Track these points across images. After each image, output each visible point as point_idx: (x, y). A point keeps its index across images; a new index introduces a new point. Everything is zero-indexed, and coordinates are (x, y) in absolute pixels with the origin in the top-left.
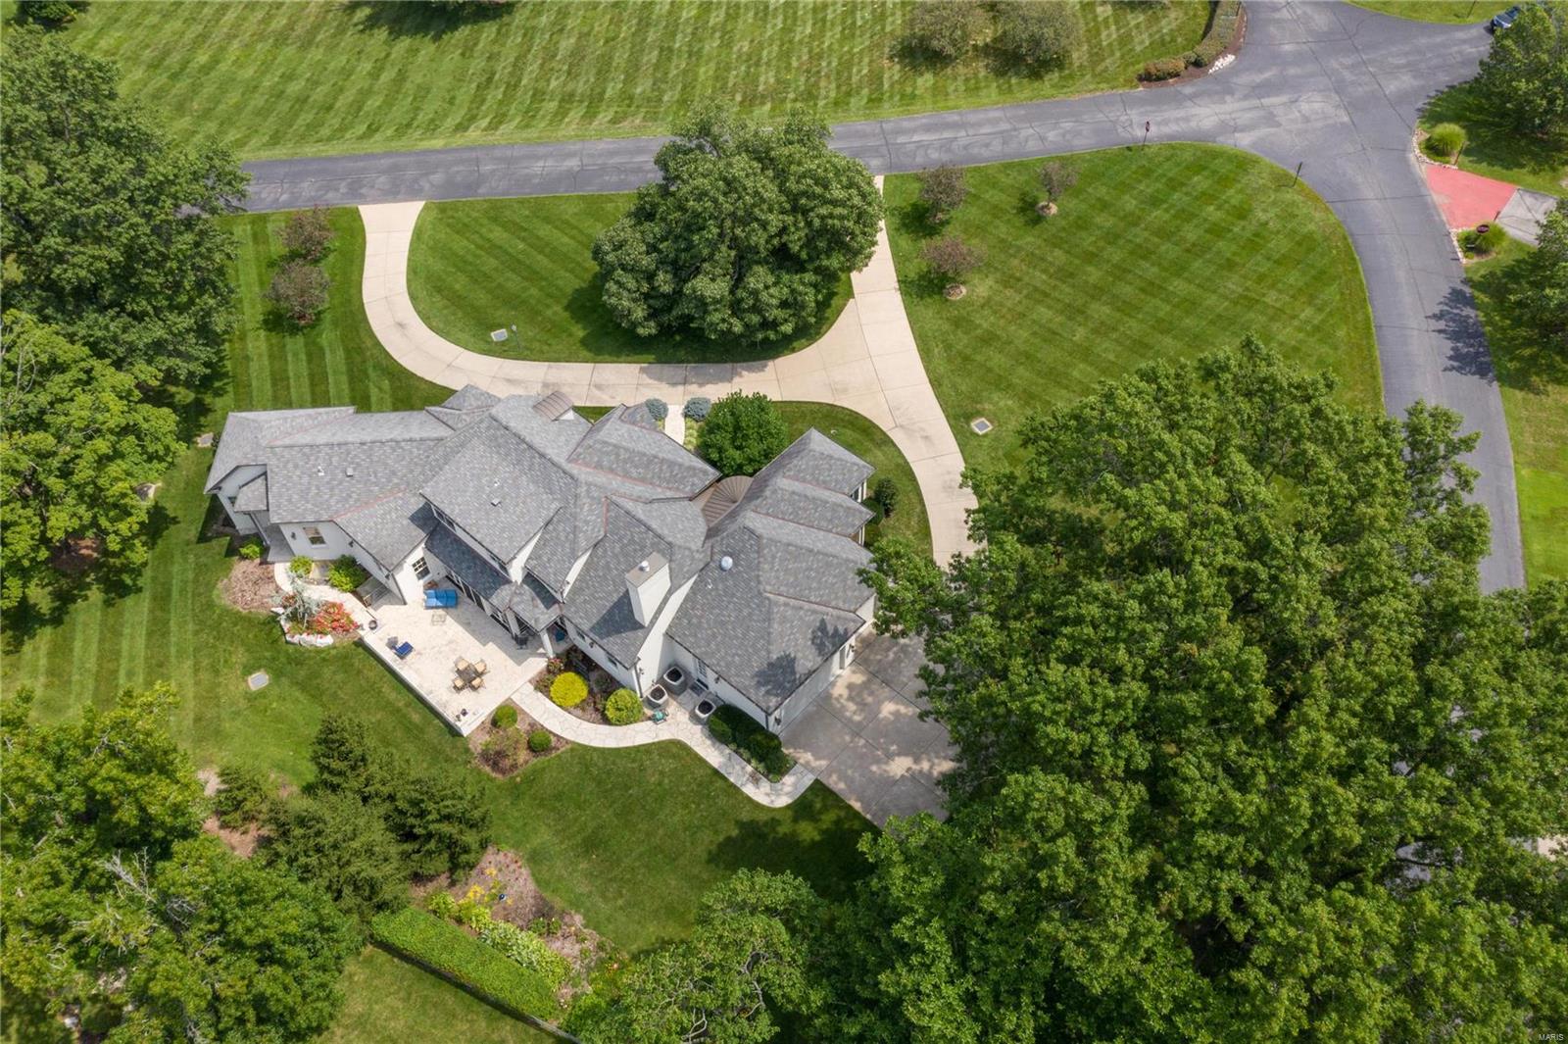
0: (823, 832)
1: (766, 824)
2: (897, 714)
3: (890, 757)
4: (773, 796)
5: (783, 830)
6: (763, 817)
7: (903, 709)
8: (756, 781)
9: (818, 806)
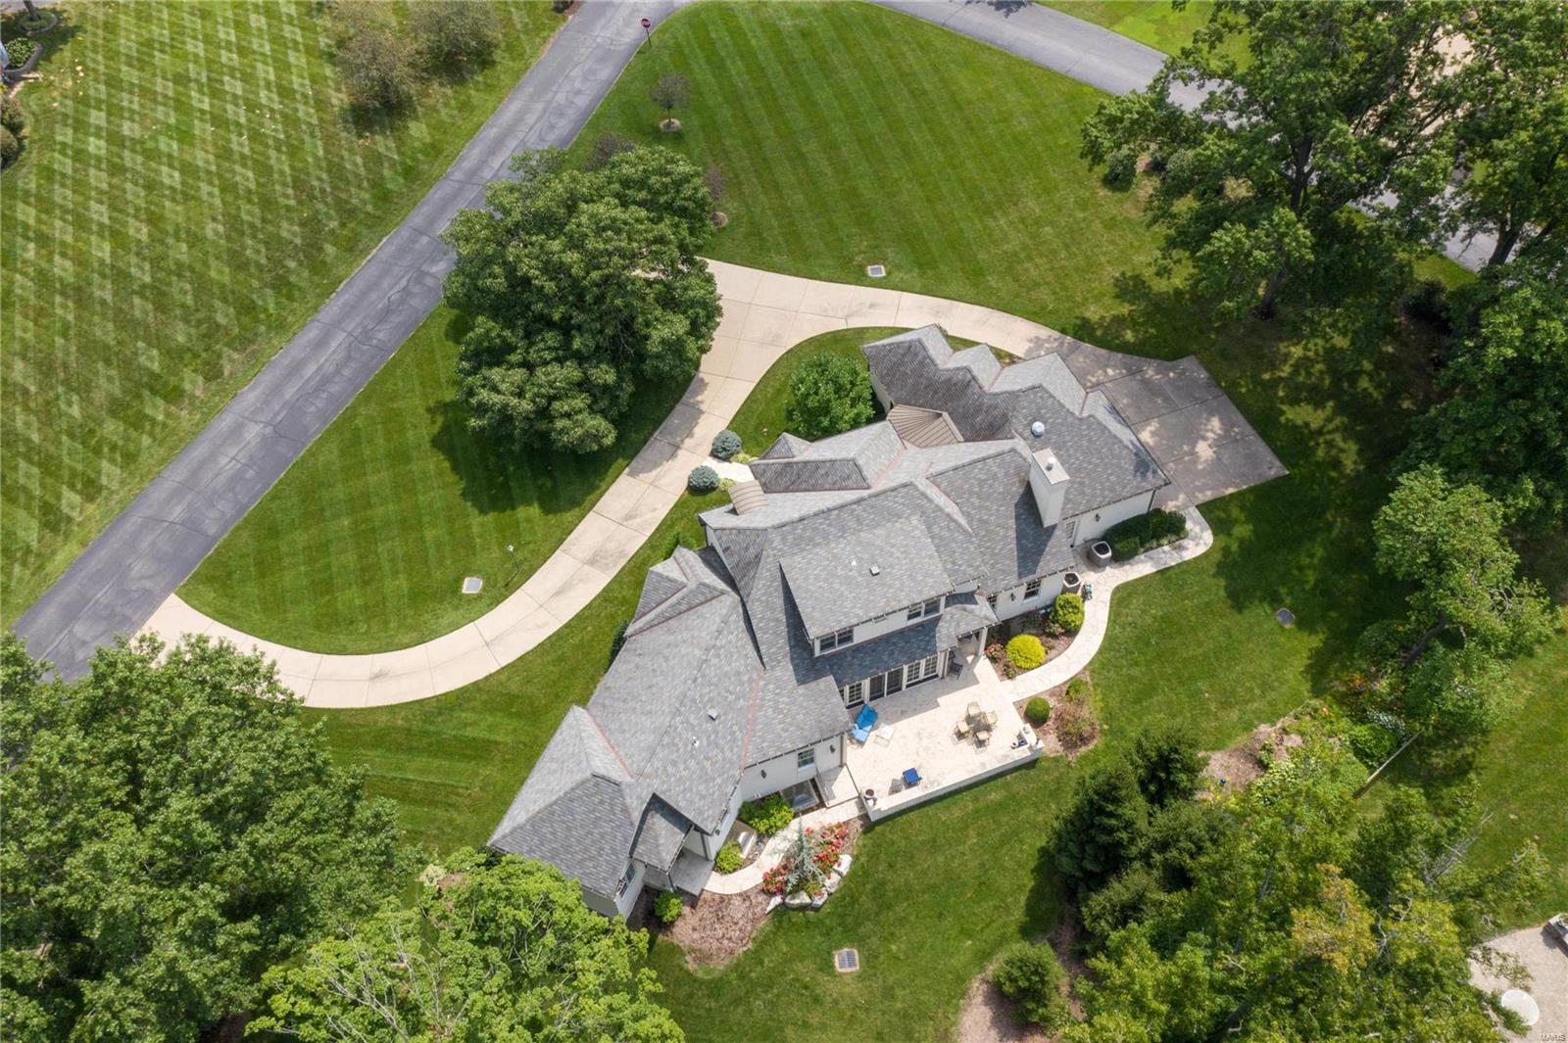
0: (1247, 521)
1: (1224, 556)
2: (1153, 434)
3: (1193, 453)
4: (1199, 541)
5: (1234, 547)
6: (1217, 556)
7: (1149, 428)
8: (1181, 548)
9: (1223, 515)
